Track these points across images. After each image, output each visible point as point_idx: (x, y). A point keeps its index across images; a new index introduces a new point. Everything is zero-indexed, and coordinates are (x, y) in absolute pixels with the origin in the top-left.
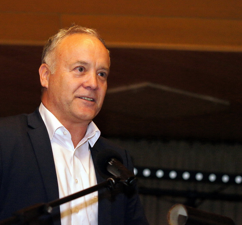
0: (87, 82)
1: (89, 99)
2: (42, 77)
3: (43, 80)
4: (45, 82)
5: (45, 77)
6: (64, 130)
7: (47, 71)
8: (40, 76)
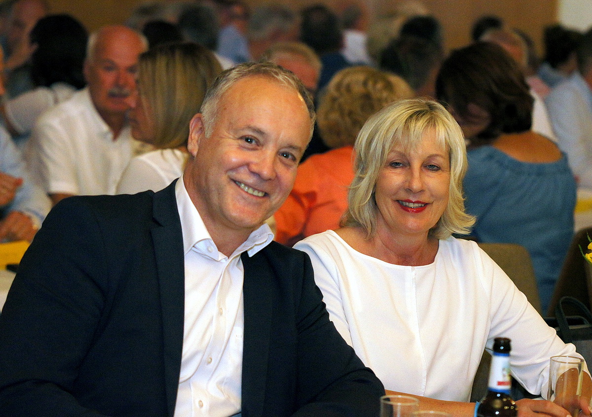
0: (257, 164)
1: (256, 193)
2: (193, 136)
3: (192, 140)
4: (194, 145)
5: (196, 137)
6: (211, 244)
7: (201, 128)
8: (190, 133)
